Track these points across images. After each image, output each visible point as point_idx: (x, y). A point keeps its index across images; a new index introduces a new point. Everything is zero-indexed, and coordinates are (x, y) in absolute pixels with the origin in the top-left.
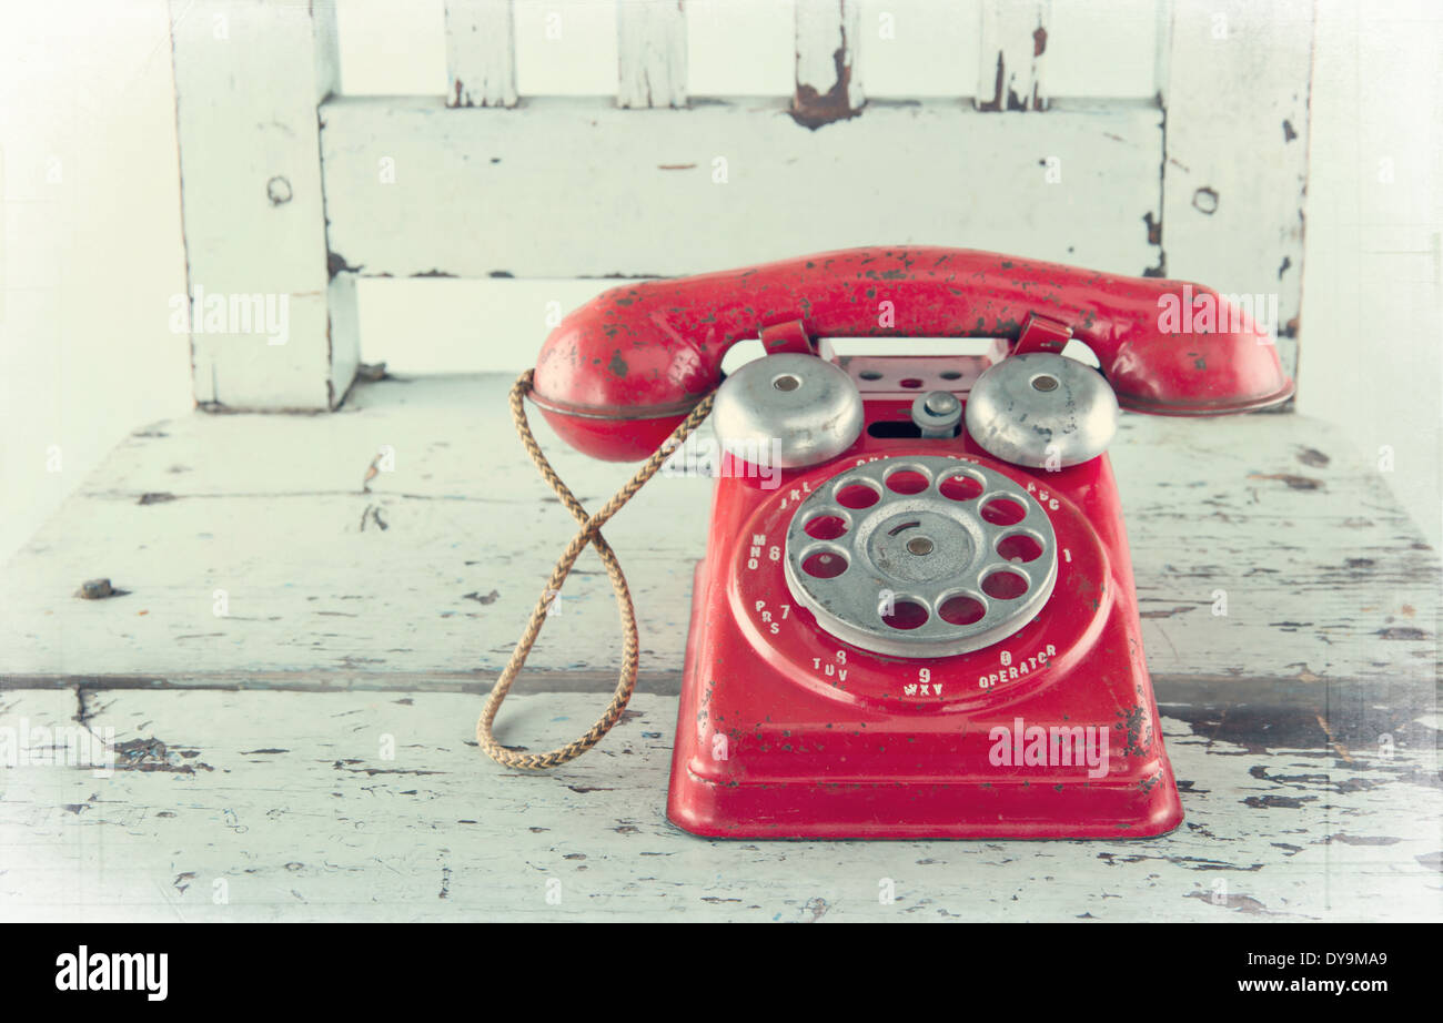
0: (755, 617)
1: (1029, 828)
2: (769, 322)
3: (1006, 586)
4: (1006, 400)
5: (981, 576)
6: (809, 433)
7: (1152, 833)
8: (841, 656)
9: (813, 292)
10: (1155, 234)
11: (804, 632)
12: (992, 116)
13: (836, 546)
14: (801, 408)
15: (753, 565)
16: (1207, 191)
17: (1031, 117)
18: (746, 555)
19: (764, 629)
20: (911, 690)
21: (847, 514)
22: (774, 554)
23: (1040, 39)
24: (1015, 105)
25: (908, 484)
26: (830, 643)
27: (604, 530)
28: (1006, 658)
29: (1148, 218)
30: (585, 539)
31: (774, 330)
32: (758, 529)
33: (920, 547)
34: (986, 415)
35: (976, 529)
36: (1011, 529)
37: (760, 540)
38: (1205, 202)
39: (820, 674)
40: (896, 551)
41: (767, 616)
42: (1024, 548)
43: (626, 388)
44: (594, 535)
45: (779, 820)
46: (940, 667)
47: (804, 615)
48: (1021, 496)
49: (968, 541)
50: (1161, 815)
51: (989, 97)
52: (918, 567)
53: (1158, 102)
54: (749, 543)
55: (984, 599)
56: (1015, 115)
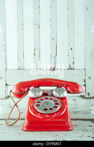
0: (31, 110)
1: (58, 130)
2: (34, 85)
3: (55, 107)
4: (56, 91)
5: (53, 106)
6: (37, 94)
7: (70, 130)
8: (39, 114)
9: (38, 82)
10: (85, 81)
11: (36, 112)
12: (69, 70)
13: (39, 104)
14: (37, 92)
15: (31, 106)
16: (89, 77)
17: (73, 70)
18: (31, 105)
19: (32, 111)
20: (46, 116)
21: (41, 101)
22: (33, 105)
23: (74, 63)
24: (71, 69)
25: (47, 99)
26: (38, 112)
27: (17, 104)
28: (55, 114)
29: (84, 80)
30: (15, 105)
31: (35, 86)
32: (32, 103)
33: (47, 104)
34: (54, 93)
35: (53, 102)
36: (56, 102)
37: (32, 104)
38: (89, 78)
39: (37, 115)
40: (45, 104)
41: (32, 110)
42: (57, 104)
43: (20, 91)
44: (16, 105)
45: (33, 129)
46: (49, 114)
47: (36, 110)
48: (57, 99)
49: (52, 103)
50: (70, 129)
51: (69, 68)
52: (47, 105)
53: (85, 69)
54: (31, 104)
55: (53, 108)
56: (71, 70)
